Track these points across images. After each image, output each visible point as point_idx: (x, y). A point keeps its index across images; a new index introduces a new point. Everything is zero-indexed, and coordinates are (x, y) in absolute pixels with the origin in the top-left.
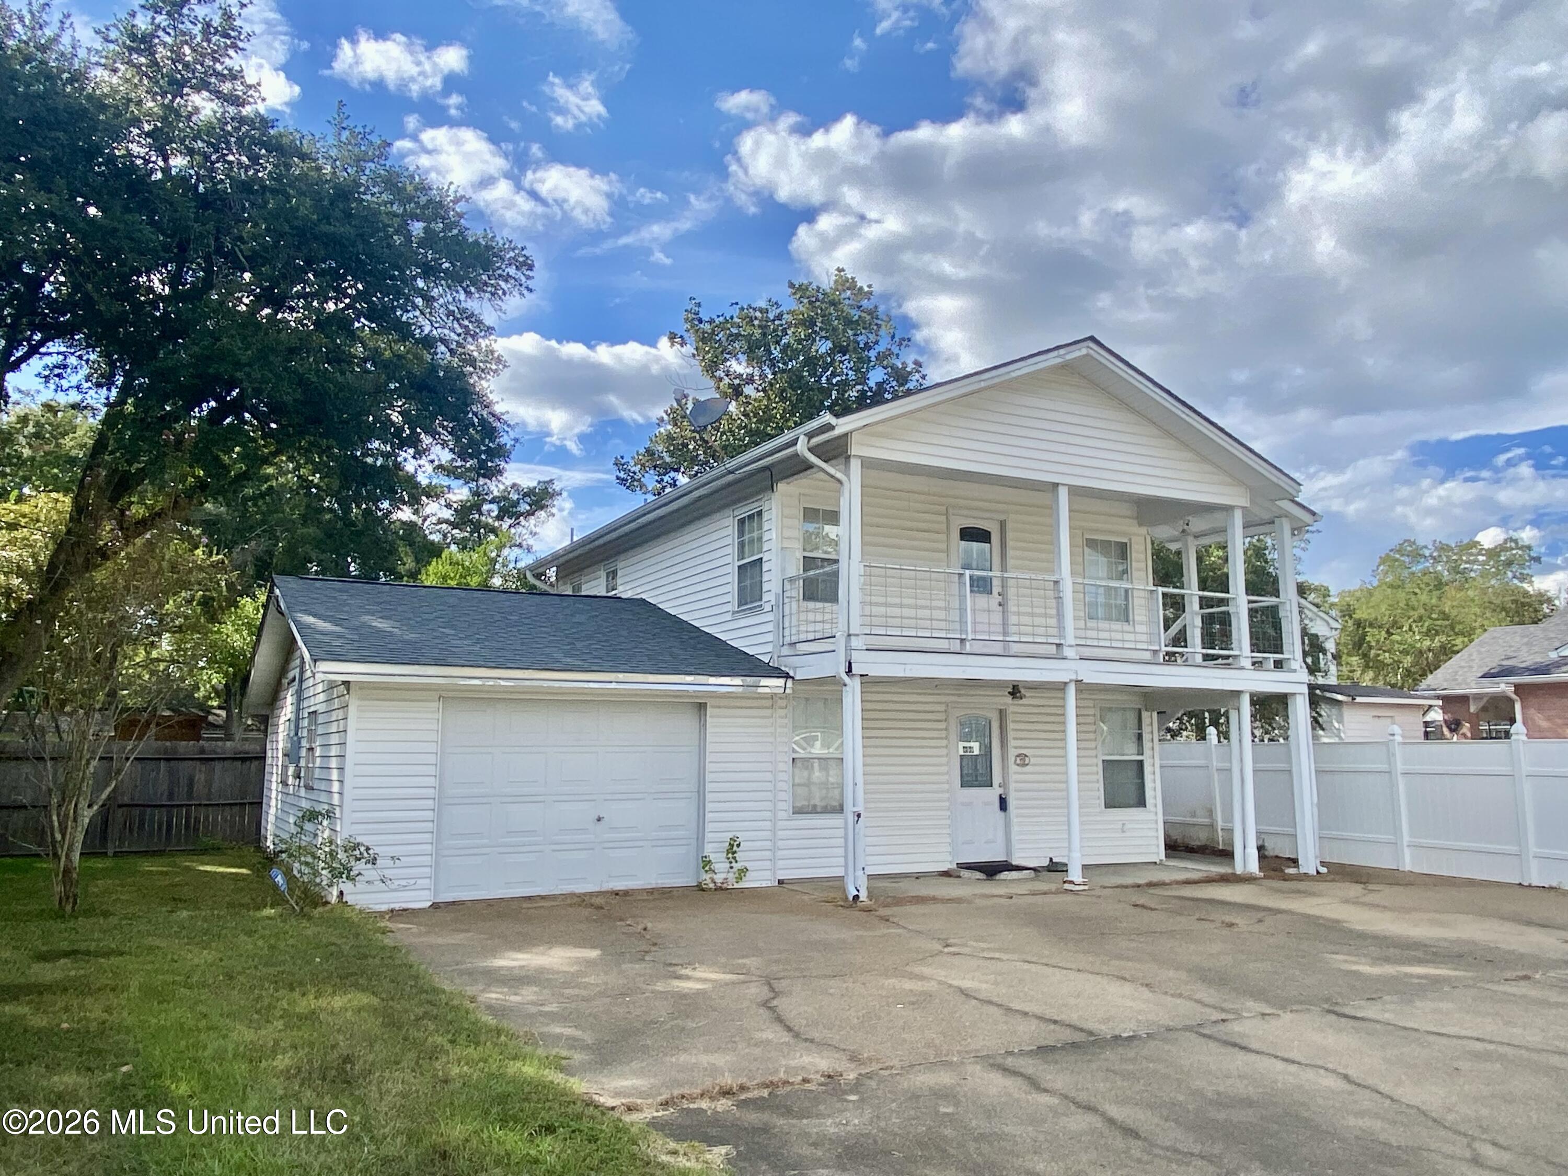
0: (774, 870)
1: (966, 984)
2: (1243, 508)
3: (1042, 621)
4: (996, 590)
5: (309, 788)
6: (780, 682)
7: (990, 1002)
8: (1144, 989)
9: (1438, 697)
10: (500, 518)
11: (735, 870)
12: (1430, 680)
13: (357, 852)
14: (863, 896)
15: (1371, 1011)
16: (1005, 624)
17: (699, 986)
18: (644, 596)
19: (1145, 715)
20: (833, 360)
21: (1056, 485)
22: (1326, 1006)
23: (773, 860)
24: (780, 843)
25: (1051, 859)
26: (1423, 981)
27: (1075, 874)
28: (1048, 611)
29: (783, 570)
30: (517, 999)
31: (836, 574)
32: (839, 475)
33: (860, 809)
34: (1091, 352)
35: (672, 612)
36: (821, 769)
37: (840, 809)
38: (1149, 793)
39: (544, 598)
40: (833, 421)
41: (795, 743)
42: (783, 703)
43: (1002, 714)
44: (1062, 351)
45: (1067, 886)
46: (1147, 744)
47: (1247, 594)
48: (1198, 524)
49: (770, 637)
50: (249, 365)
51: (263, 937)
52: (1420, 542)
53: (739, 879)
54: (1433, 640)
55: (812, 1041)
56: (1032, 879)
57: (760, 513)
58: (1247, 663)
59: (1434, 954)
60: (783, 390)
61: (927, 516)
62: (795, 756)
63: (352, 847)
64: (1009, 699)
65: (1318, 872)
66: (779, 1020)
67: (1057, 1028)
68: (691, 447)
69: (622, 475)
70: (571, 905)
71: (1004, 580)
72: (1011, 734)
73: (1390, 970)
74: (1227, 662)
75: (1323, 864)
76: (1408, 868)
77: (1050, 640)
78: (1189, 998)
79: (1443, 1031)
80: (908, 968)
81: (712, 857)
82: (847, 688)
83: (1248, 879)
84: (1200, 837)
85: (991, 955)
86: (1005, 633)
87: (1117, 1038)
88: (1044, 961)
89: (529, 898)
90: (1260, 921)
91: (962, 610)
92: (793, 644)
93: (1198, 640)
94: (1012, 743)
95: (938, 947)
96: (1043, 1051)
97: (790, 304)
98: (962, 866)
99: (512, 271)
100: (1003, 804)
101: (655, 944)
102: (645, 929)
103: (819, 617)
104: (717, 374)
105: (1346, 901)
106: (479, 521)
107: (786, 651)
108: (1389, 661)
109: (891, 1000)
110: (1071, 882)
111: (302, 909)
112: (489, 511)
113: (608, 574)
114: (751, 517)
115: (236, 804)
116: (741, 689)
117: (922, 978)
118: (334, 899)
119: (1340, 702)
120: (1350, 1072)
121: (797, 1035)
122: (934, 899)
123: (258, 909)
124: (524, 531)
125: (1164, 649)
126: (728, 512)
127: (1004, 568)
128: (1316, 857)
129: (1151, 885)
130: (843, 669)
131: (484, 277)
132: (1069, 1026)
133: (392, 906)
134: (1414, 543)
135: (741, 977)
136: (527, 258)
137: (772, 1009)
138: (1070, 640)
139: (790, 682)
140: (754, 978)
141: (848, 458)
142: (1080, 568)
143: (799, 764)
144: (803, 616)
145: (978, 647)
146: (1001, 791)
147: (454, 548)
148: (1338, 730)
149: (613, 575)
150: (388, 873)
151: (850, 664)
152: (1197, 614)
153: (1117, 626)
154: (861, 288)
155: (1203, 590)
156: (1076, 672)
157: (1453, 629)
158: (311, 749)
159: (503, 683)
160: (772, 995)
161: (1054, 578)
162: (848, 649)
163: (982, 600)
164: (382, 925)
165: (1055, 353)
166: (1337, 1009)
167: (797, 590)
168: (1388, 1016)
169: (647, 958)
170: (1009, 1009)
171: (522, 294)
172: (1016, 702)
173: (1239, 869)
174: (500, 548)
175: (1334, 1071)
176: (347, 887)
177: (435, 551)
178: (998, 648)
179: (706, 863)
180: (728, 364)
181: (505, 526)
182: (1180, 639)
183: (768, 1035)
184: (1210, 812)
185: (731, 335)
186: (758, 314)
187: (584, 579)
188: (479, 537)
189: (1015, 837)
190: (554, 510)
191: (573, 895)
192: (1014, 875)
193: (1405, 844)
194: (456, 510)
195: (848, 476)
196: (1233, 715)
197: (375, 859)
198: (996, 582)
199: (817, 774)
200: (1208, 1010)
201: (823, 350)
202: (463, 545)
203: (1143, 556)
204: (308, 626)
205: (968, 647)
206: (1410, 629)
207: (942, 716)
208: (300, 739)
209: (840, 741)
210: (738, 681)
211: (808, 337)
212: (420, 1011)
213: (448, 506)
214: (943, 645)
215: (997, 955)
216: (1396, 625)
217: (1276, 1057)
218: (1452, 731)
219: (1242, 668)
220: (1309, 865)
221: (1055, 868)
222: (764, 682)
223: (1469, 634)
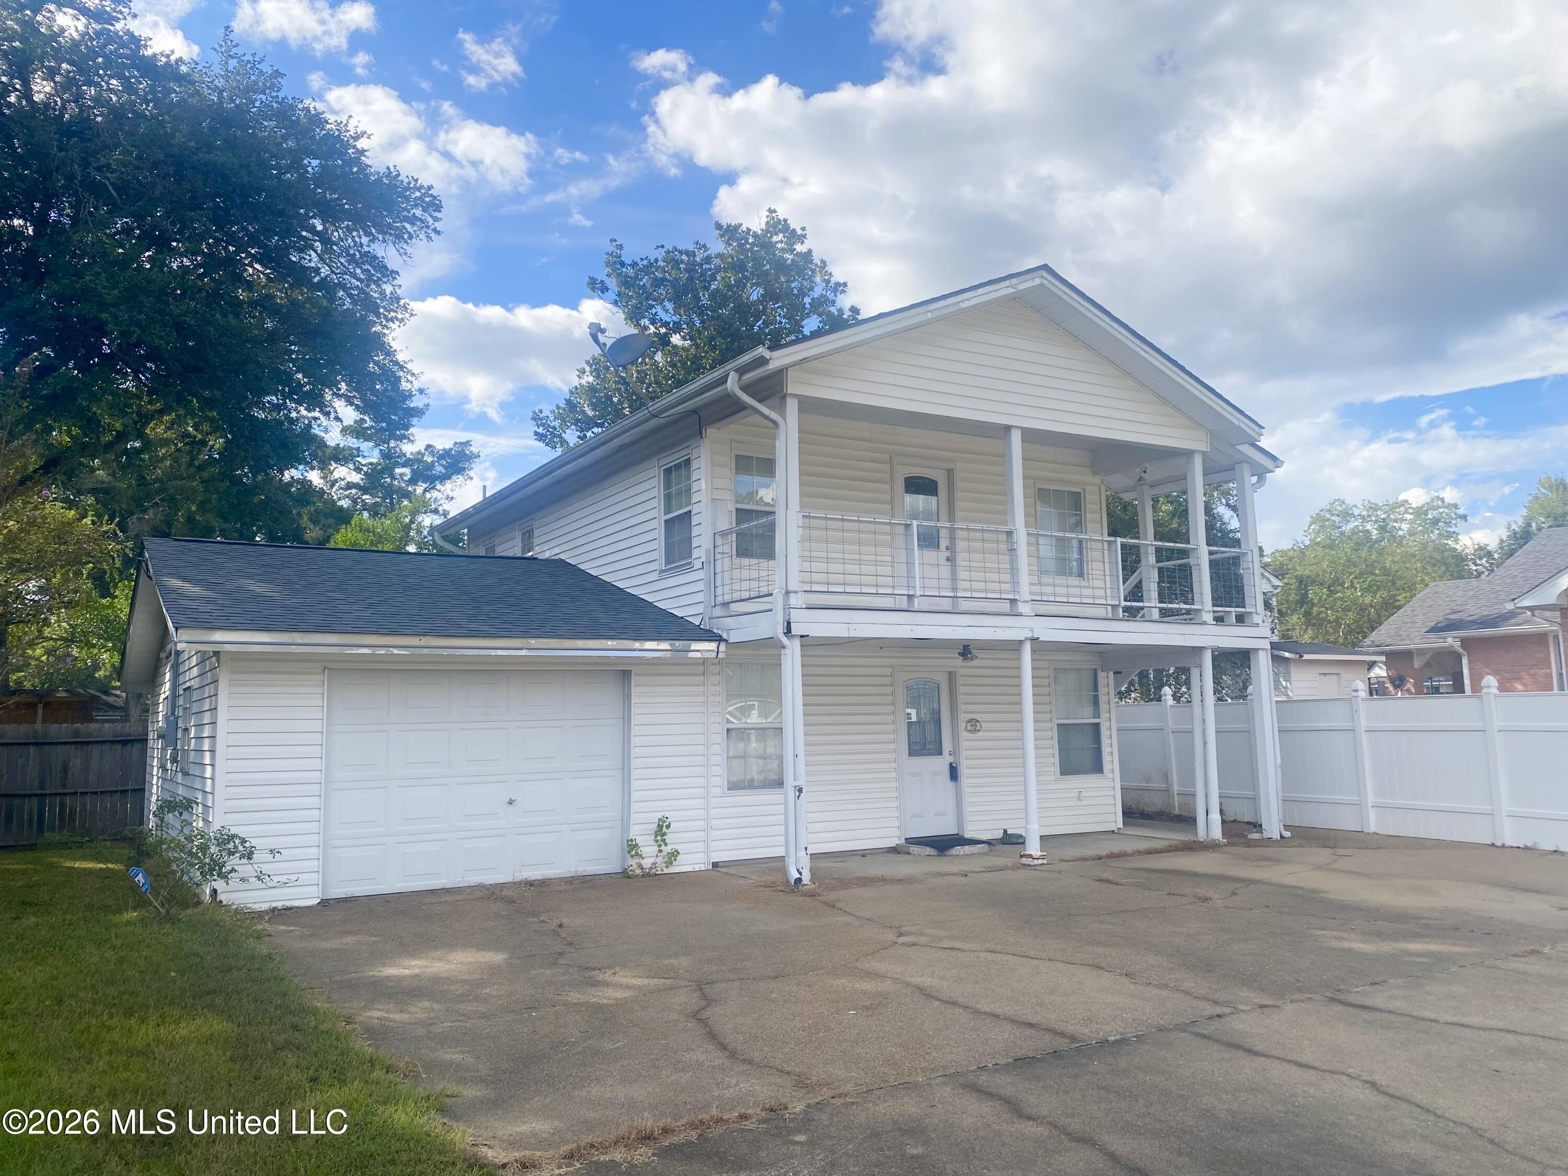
0: (707, 852)
1: (927, 981)
2: (1203, 453)
3: (995, 577)
4: (944, 543)
5: (186, 774)
6: (712, 646)
7: (954, 1004)
8: (1124, 980)
9: (1381, 653)
10: (413, 481)
11: (664, 853)
12: (1374, 636)
13: (231, 845)
14: (806, 878)
15: (1377, 999)
16: (954, 578)
17: (619, 994)
18: (562, 557)
19: (1101, 675)
20: (765, 308)
21: (1008, 428)
22: (1328, 994)
23: (706, 841)
24: (714, 822)
25: (1005, 831)
26: (1425, 960)
27: (1034, 848)
28: (1001, 566)
29: (714, 524)
30: (405, 1017)
31: (772, 527)
32: (774, 415)
33: (801, 782)
34: (1045, 282)
35: (594, 572)
36: (758, 740)
37: (780, 783)
38: (1106, 758)
39: (448, 559)
40: (767, 354)
41: (730, 713)
42: (717, 669)
43: (951, 676)
44: (1014, 281)
45: (1024, 860)
46: (1103, 707)
47: (1208, 545)
48: (1154, 472)
49: (700, 597)
50: (115, 305)
51: (113, 948)
52: (1350, 501)
53: (669, 863)
54: (1374, 597)
55: (750, 1062)
56: (985, 854)
57: (688, 462)
58: (1208, 617)
59: (1427, 926)
60: (712, 339)
61: (868, 465)
62: (730, 726)
63: (226, 840)
64: (959, 661)
65: (1282, 837)
66: (712, 1036)
67: (1033, 1032)
68: (615, 400)
69: (541, 430)
70: (478, 899)
71: (952, 531)
72: (961, 699)
73: (1387, 947)
74: (1190, 617)
75: (1286, 827)
76: (1372, 829)
77: (1004, 596)
78: (1177, 989)
79: (1464, 1020)
80: (858, 964)
81: (639, 840)
82: (787, 651)
83: (1210, 846)
84: (1155, 802)
85: (952, 944)
86: (954, 589)
87: (1104, 1043)
88: (1010, 950)
89: (433, 892)
90: (1234, 894)
91: (910, 564)
92: (726, 605)
93: (1155, 595)
94: (962, 707)
95: (890, 936)
96: (1021, 1063)
97: (717, 247)
98: (911, 841)
99: (418, 212)
100: (954, 773)
101: (571, 944)
102: (560, 926)
103: (754, 574)
104: (642, 322)
105: (1319, 868)
106: (391, 485)
107: (718, 611)
108: (1332, 618)
109: (841, 1005)
110: (1030, 856)
111: (167, 912)
112: (402, 475)
113: (524, 534)
114: (678, 466)
115: (117, 791)
116: (669, 654)
117: (877, 976)
118: (207, 898)
119: (1287, 658)
120: (1376, 1078)
121: (733, 1055)
122: (883, 880)
123: (119, 911)
124: (440, 496)
125: (1124, 603)
126: (654, 461)
127: (951, 517)
128: (1280, 821)
129: (1112, 856)
130: (780, 629)
131: (389, 220)
132: (1049, 1030)
133: (274, 905)
134: (1343, 502)
135: (668, 982)
136: (435, 198)
137: (704, 1022)
138: (1025, 593)
139: (723, 647)
140: (682, 983)
141: (784, 397)
142: (1032, 519)
143: (733, 733)
144: (736, 574)
145: (925, 604)
146: (950, 759)
147: (366, 514)
148: (1286, 688)
149: (528, 536)
150: (266, 868)
151: (789, 623)
152: (1153, 567)
153: (1074, 581)
154: (794, 230)
155: (1160, 540)
156: (1032, 630)
157: (1394, 584)
158: (186, 730)
159: (396, 651)
160: (704, 1003)
161: (1007, 528)
162: (787, 608)
163: (931, 555)
164: (260, 927)
165: (1007, 283)
166: (1341, 996)
167: (729, 546)
168: (1398, 1004)
169: (561, 961)
170: (977, 1012)
171: (429, 238)
172: (966, 664)
173: (1201, 834)
174: (414, 513)
175: (1357, 1078)
176: (219, 885)
177: (342, 517)
178: (946, 604)
179: (632, 847)
180: (654, 311)
181: (419, 490)
182: (1136, 593)
183: (698, 1055)
184: (1166, 777)
185: (656, 279)
186: (684, 257)
187: (498, 540)
188: (392, 503)
189: (967, 809)
190: (471, 474)
191: (481, 887)
192: (967, 849)
193: (1370, 805)
194: (366, 474)
195: (785, 419)
196: (1195, 674)
197: (252, 853)
198: (944, 534)
199: (754, 745)
200: (1201, 1004)
201: (754, 297)
202: (374, 511)
203: (1098, 507)
204: (174, 591)
205: (916, 606)
206: (1352, 586)
207: (888, 680)
208: (177, 718)
209: (779, 711)
210: (665, 645)
211: (738, 282)
212: (281, 1039)
213: (358, 470)
214: (889, 602)
215: (957, 945)
216: (1337, 582)
217: (1289, 1061)
218: (1396, 687)
219: (1204, 623)
220: (1273, 828)
221: (1011, 840)
222: (695, 646)
223: (1411, 589)
